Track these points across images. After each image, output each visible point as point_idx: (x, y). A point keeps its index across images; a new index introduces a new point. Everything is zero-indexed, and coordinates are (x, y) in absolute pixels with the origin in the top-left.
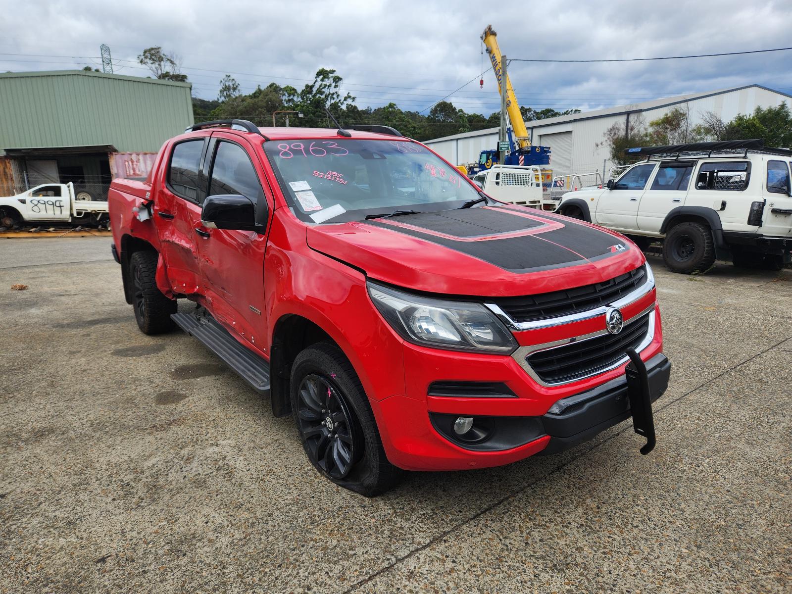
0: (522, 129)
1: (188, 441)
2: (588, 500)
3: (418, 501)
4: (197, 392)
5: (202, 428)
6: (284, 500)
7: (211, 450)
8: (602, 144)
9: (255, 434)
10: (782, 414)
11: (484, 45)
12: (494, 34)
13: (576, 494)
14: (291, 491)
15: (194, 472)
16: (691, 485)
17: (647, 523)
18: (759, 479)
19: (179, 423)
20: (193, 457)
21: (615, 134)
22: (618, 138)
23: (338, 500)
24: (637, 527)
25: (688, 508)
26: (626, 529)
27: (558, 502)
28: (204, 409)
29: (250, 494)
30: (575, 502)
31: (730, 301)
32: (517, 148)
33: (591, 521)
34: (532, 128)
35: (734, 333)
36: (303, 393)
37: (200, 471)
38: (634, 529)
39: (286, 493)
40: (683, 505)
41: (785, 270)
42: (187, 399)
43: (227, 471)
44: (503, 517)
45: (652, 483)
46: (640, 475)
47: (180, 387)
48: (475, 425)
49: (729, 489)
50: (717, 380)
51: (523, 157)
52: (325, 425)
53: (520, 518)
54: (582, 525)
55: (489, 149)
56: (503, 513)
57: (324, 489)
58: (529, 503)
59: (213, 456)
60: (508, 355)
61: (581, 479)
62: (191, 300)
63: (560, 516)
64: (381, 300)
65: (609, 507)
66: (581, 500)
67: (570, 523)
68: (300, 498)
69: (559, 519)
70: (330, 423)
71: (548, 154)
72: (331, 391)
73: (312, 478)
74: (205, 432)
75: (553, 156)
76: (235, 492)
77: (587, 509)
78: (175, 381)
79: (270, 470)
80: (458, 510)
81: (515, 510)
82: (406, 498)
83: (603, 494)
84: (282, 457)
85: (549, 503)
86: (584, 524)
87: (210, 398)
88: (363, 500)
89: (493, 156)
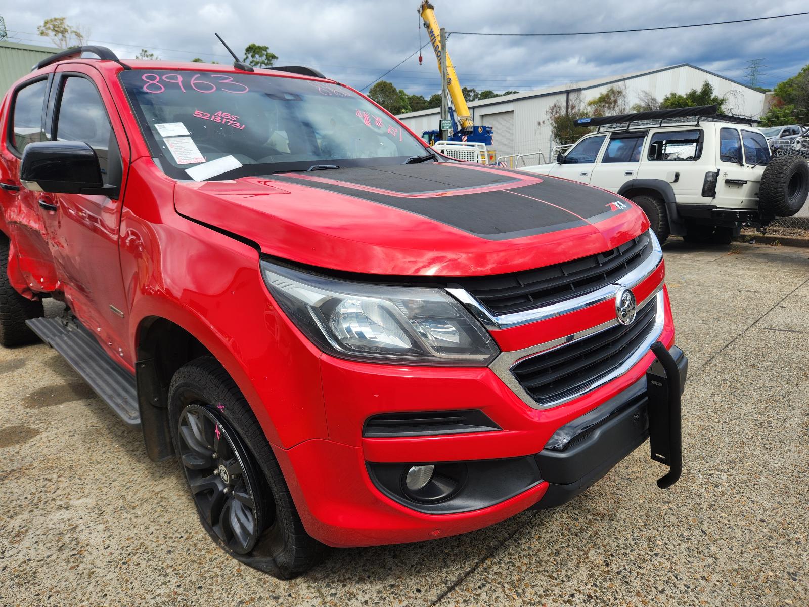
0: (463, 108)
1: (24, 503)
2: (591, 553)
3: (357, 578)
4: (56, 426)
5: (50, 480)
6: (154, 598)
7: (57, 516)
8: (543, 122)
9: (128, 485)
10: (790, 406)
11: (421, 19)
12: (431, 7)
13: (573, 545)
14: (168, 579)
15: (21, 558)
16: (716, 515)
17: (674, 583)
18: (793, 500)
19: (17, 475)
20: (27, 530)
21: (557, 112)
22: (559, 117)
23: (238, 589)
24: (663, 591)
25: (721, 552)
26: (650, 598)
27: (552, 560)
28: (61, 451)
29: (102, 590)
30: (574, 557)
31: (692, 277)
32: (460, 128)
33: (601, 588)
34: (473, 108)
35: (707, 311)
36: (184, 430)
37: (33, 553)
38: (660, 596)
39: (160, 583)
40: (713, 548)
41: (734, 243)
42: (39, 437)
43: (74, 552)
44: (479, 595)
45: (667, 517)
46: (651, 505)
47: (33, 419)
48: (436, 474)
49: (762, 517)
50: (707, 368)
51: (466, 137)
52: (219, 475)
53: (503, 594)
54: (590, 597)
55: (431, 130)
56: (480, 587)
57: (218, 570)
58: (514, 565)
59: (57, 526)
60: (483, 366)
61: (576, 519)
62: (57, 300)
63: (558, 585)
64: (283, 289)
65: (620, 561)
66: (582, 553)
67: (572, 596)
68: (181, 590)
69: (557, 590)
70: (225, 473)
71: (491, 134)
72: (220, 430)
73: (203, 553)
74: (53, 486)
75: (495, 137)
76: (79, 588)
77: (592, 568)
78: (28, 410)
79: (141, 544)
80: (415, 587)
81: (494, 581)
82: (339, 576)
83: (608, 540)
84: (162, 520)
85: (540, 563)
86: (592, 594)
87: (72, 434)
88: (277, 585)
89: (436, 136)
